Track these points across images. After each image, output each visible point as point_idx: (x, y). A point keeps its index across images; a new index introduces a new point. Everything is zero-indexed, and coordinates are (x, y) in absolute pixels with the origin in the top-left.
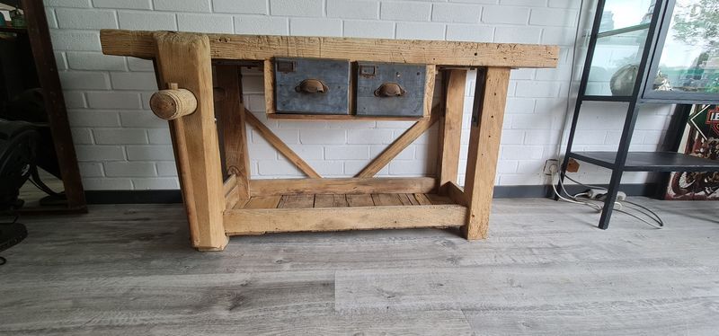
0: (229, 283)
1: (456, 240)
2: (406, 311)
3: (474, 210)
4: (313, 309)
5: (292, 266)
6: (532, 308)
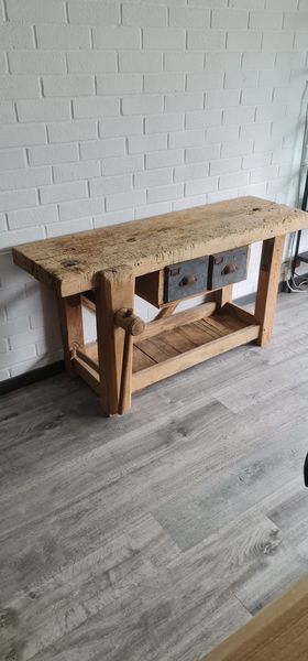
0: (161, 426)
1: (255, 349)
3: (265, 326)
4: (224, 418)
5: (183, 402)
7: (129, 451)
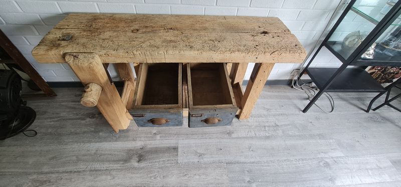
0: (135, 147)
2: (205, 164)
3: (244, 111)
4: (170, 162)
5: (160, 137)
6: (253, 163)
7: (104, 155)
